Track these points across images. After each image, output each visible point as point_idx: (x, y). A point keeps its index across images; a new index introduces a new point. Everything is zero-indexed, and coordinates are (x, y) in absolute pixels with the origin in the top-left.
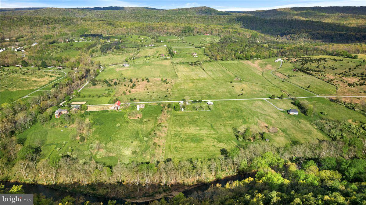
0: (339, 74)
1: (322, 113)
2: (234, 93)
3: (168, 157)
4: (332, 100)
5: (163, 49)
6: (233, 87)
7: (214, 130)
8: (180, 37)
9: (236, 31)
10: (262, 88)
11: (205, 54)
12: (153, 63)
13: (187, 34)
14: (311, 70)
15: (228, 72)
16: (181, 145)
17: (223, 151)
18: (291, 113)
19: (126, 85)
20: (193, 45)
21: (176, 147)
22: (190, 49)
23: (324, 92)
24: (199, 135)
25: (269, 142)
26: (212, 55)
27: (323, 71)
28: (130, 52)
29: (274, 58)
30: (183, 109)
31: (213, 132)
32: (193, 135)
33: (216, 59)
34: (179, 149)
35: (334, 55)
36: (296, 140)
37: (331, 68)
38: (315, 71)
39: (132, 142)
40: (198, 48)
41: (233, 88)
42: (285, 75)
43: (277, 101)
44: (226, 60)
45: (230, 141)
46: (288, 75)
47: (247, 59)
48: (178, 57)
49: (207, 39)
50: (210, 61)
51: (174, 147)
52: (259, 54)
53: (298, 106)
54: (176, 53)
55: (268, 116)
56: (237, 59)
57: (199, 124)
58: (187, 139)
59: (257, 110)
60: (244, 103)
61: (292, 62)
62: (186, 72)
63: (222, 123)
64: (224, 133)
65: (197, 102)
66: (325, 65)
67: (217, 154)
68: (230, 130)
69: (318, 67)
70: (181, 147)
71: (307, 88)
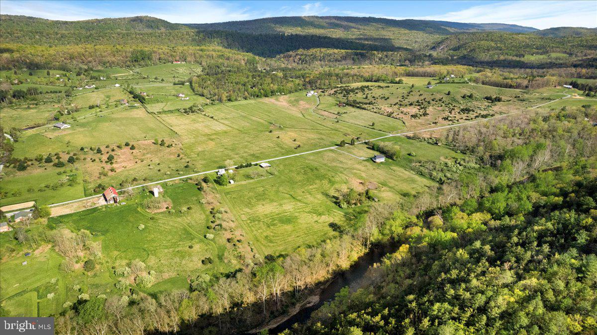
0: (395, 105)
1: (409, 155)
2: (286, 147)
3: (265, 254)
4: (409, 138)
5: (116, 91)
6: (278, 137)
7: (300, 201)
8: (131, 69)
9: (222, 55)
10: (317, 135)
11: (196, 94)
12: (114, 116)
13: (142, 63)
14: (360, 103)
15: (254, 118)
16: (272, 232)
17: (333, 226)
18: (378, 160)
19: (95, 160)
20: (162, 80)
21: (266, 237)
22: (167, 88)
23: (393, 129)
24: (286, 212)
25: (379, 201)
26: (211, 94)
27: (375, 103)
28: (51, 102)
29: (301, 91)
30: (232, 182)
31: (299, 204)
32: (277, 215)
33: (220, 100)
34: (273, 239)
35: (373, 80)
36: (405, 192)
37: (382, 98)
38: (366, 104)
39: (191, 247)
40: (180, 86)
41: (280, 139)
42: (334, 113)
43: (349, 148)
44: (236, 100)
45: (332, 211)
46: (338, 113)
47: (266, 96)
48: (154, 103)
49: (181, 70)
50: (212, 104)
51: (264, 237)
52: (282, 88)
53: (377, 151)
54: (148, 96)
55: (353, 169)
56: (253, 97)
57: (272, 197)
58: (273, 221)
59: (335, 164)
60: (312, 158)
61: (330, 95)
62: (185, 124)
63: (303, 190)
64: (316, 202)
65: (244, 167)
66: (373, 95)
67: (329, 232)
68: (320, 196)
69: (366, 98)
70: (273, 235)
71: (371, 127)
